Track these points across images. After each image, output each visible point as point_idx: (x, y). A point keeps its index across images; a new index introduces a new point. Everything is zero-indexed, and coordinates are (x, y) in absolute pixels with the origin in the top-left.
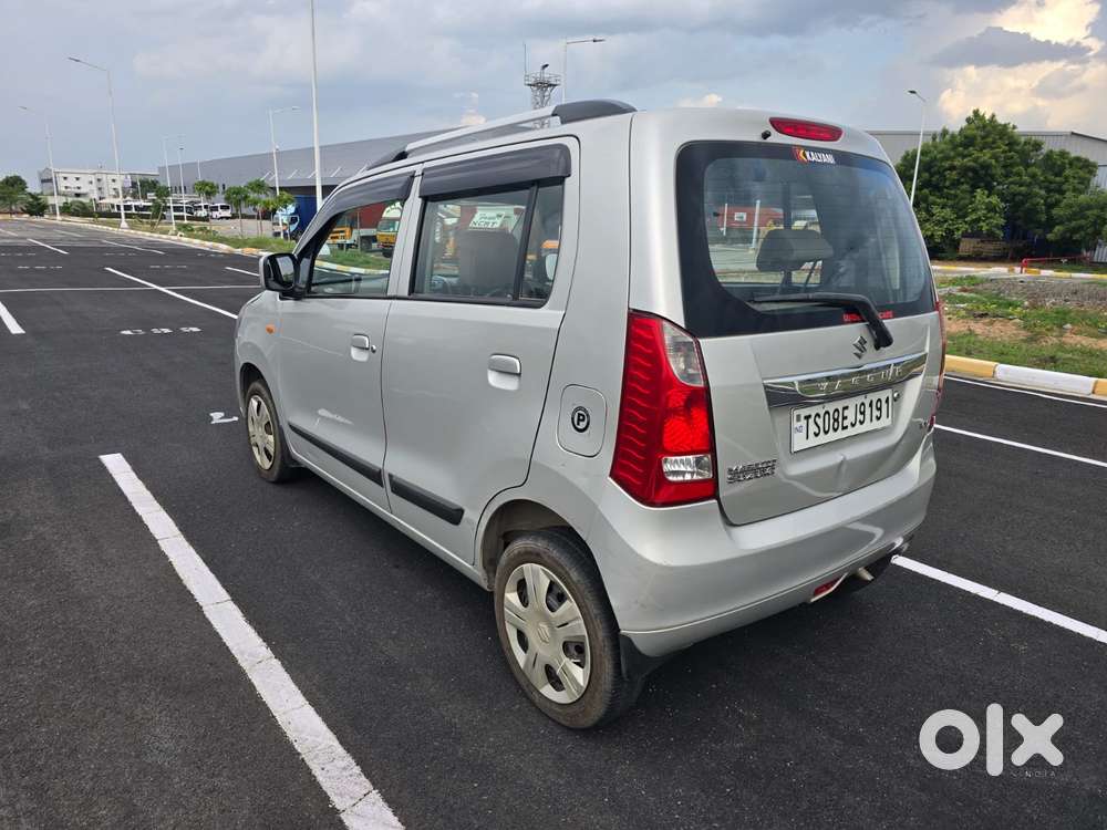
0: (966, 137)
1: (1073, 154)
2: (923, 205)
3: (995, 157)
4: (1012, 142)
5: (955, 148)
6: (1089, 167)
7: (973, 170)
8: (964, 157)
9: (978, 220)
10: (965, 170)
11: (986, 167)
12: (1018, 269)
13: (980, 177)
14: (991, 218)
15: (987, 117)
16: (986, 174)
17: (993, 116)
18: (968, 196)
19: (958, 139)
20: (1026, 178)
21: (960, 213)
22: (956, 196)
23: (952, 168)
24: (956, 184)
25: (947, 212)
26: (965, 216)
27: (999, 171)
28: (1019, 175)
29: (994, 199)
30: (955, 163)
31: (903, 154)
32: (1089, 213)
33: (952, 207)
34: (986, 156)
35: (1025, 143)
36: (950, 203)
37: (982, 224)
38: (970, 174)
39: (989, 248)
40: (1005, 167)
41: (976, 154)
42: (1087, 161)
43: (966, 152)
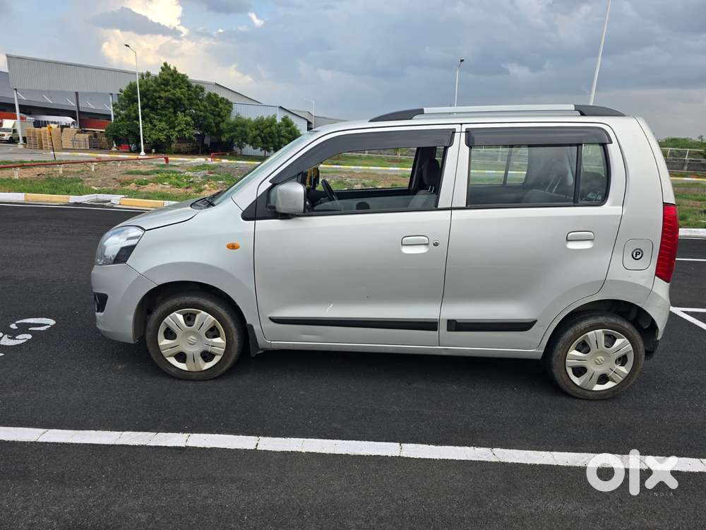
0: (164, 79)
1: (220, 96)
2: (147, 119)
3: (182, 93)
4: (189, 86)
5: (159, 85)
6: (229, 104)
7: (173, 100)
8: (166, 91)
9: (182, 130)
10: (168, 100)
11: (180, 99)
12: (209, 159)
13: (177, 105)
14: (188, 129)
15: (172, 68)
16: (180, 103)
17: (175, 68)
18: (173, 116)
19: (159, 81)
20: (202, 108)
21: (171, 126)
22: (166, 115)
23: (160, 97)
24: (164, 108)
25: (163, 125)
26: (174, 128)
27: (186, 102)
28: (198, 105)
29: (189, 119)
30: (162, 95)
31: (128, 84)
32: (237, 128)
33: (166, 121)
34: (178, 93)
35: (196, 87)
36: (164, 119)
37: (184, 132)
38: (171, 102)
39: (184, 146)
40: (188, 100)
41: (172, 91)
42: (227, 100)
43: (166, 89)
